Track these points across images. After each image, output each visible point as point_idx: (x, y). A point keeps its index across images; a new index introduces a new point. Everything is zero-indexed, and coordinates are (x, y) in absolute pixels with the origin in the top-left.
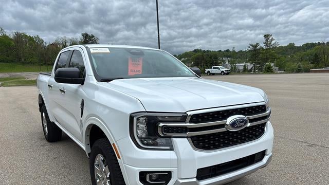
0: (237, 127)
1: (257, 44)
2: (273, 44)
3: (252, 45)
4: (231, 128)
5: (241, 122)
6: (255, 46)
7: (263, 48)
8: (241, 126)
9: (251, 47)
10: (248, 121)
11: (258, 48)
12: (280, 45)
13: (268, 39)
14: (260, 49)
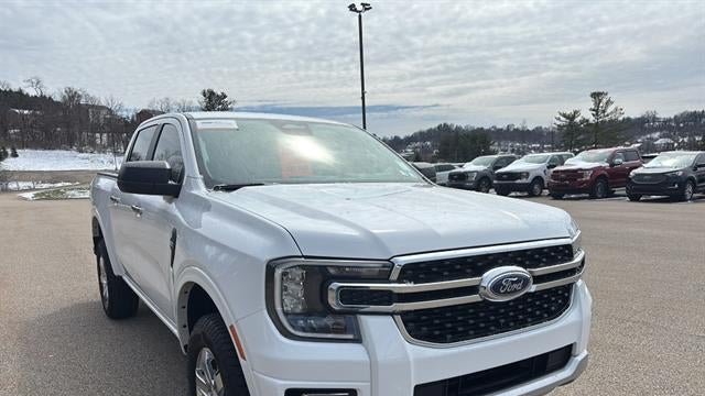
0: (506, 293)
1: (576, 112)
2: (612, 113)
3: (564, 115)
4: (491, 294)
5: (513, 282)
6: (571, 118)
7: (587, 121)
8: (516, 291)
9: (562, 118)
10: (531, 280)
11: (577, 120)
12: (625, 116)
13: (600, 101)
14: (582, 122)
